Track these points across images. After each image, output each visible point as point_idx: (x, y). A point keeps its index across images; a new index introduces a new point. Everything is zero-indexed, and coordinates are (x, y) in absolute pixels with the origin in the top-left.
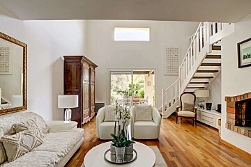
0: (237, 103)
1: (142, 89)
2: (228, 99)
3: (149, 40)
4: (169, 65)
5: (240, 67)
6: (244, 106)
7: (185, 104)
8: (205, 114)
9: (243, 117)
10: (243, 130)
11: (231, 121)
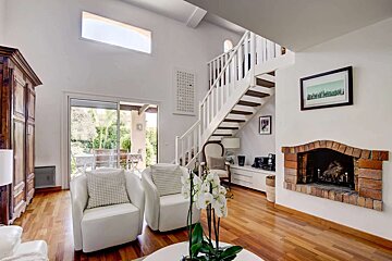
0: (300, 154)
1: (126, 136)
2: (286, 150)
3: (149, 52)
4: (180, 98)
5: (303, 109)
6: (305, 158)
7: (212, 159)
8: (239, 172)
9: (304, 171)
10: (308, 188)
11: (291, 178)
